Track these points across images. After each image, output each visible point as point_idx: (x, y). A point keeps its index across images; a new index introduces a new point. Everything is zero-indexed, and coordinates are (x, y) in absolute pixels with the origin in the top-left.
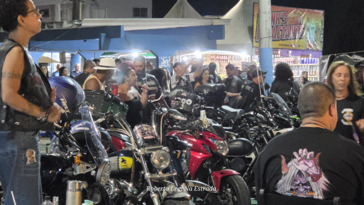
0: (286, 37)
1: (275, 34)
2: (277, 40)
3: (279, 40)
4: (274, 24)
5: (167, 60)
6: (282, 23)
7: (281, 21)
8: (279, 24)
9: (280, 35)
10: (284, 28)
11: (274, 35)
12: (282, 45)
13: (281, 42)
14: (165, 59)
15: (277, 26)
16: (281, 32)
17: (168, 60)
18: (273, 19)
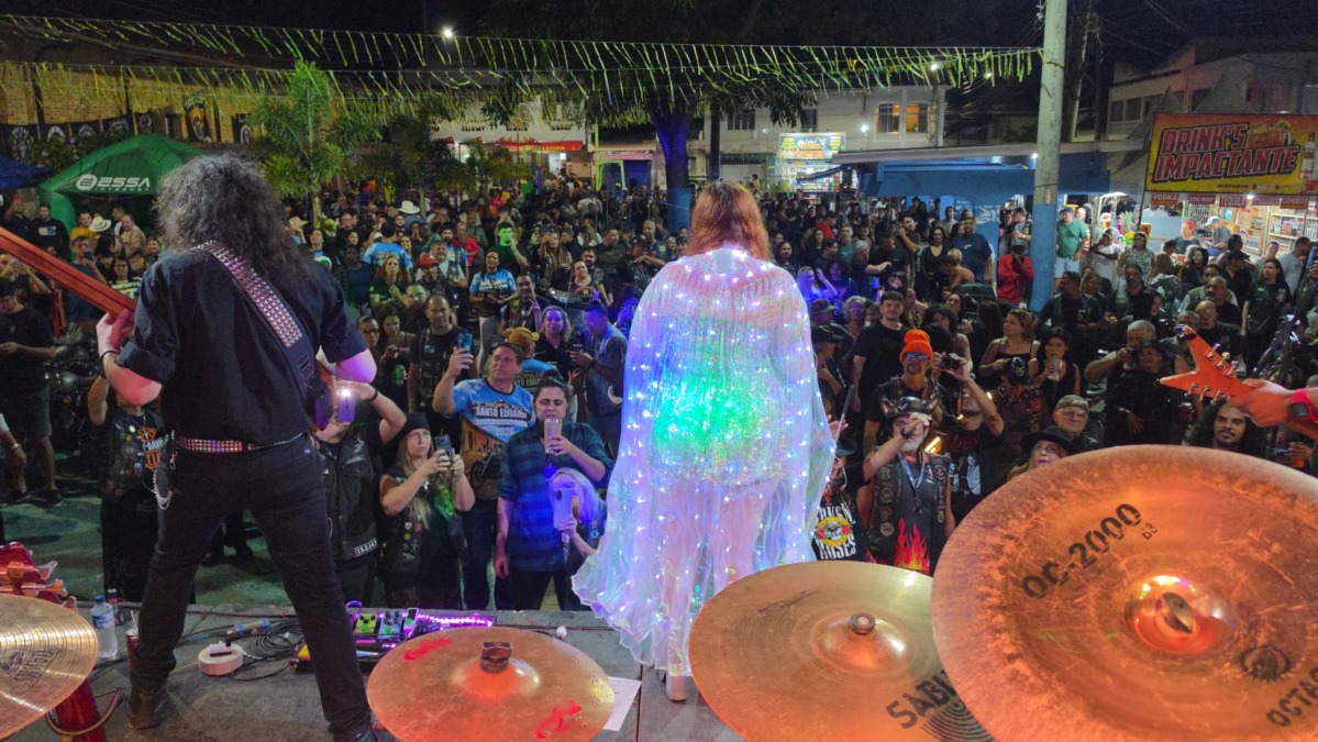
0: (1239, 171)
1: (1208, 167)
2: (1212, 178)
3: (1220, 177)
4: (1206, 147)
5: (993, 211)
6: (1230, 146)
7: (1228, 141)
8: (1220, 146)
9: (1224, 166)
10: (1234, 155)
11: (1205, 168)
12: (1226, 186)
13: (1223, 181)
14: (989, 210)
15: (1214, 153)
16: (1225, 162)
17: (995, 210)
18: (1205, 140)
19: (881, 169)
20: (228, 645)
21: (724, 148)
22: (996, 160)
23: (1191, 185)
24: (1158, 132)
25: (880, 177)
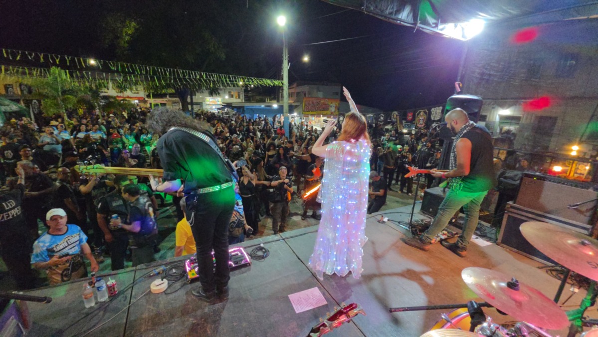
0: (319, 110)
1: (314, 109)
7: (317, 103)
10: (318, 106)
13: (317, 112)
15: (315, 106)
16: (317, 108)
18: (313, 103)
19: (245, 108)
20: (162, 280)
21: (194, 101)
22: (263, 106)
23: (311, 113)
24: (304, 101)
25: (245, 110)
